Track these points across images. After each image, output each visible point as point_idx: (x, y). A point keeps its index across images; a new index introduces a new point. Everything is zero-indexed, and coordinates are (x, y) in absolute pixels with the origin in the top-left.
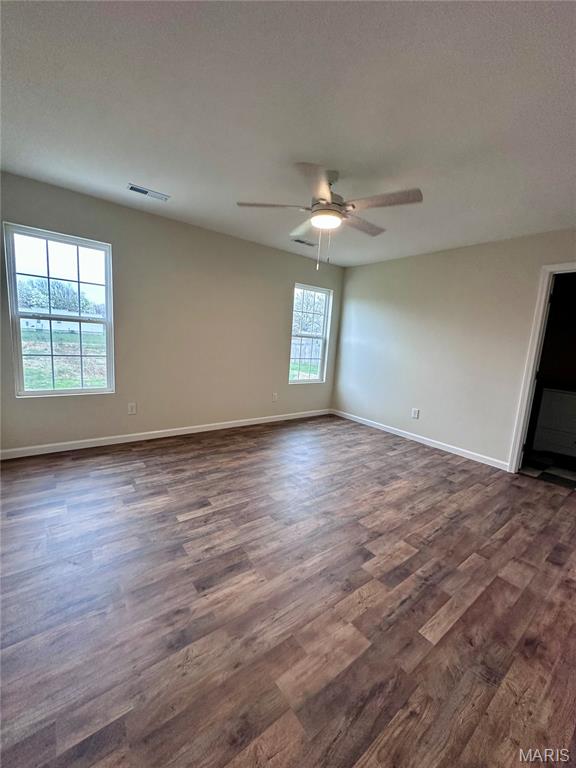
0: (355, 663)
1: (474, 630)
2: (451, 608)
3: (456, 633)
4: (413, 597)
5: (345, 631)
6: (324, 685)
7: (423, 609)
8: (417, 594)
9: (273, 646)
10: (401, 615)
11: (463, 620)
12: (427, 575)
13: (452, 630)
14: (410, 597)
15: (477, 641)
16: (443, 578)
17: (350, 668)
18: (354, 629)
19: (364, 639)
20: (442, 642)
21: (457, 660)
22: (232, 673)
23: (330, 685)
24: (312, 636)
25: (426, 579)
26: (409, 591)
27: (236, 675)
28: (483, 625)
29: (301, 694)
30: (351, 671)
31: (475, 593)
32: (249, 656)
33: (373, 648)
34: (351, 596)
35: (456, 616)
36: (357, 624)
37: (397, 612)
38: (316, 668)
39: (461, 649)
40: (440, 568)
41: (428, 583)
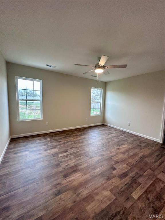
0: (110, 204)
1: (149, 195)
2: (141, 188)
3: (143, 196)
4: (129, 183)
5: (107, 193)
6: (100, 211)
7: (132, 187)
8: (130, 182)
9: (85, 196)
10: (125, 189)
11: (146, 192)
12: (133, 176)
13: (142, 195)
14: (128, 183)
15: (151, 199)
16: (139, 177)
17: (109, 205)
18: (110, 193)
19: (113, 196)
20: (139, 199)
21: (144, 205)
22: (73, 204)
23: (102, 211)
24: (97, 194)
25: (133, 177)
26: (127, 181)
27: (74, 205)
28: (152, 194)
29: (94, 213)
30: (109, 206)
31: (150, 183)
32: (78, 199)
33: (116, 199)
34: (109, 182)
35: (143, 191)
36: (111, 191)
37: (124, 188)
38: (98, 204)
39: (145, 201)
40: (138, 174)
41: (134, 179)
